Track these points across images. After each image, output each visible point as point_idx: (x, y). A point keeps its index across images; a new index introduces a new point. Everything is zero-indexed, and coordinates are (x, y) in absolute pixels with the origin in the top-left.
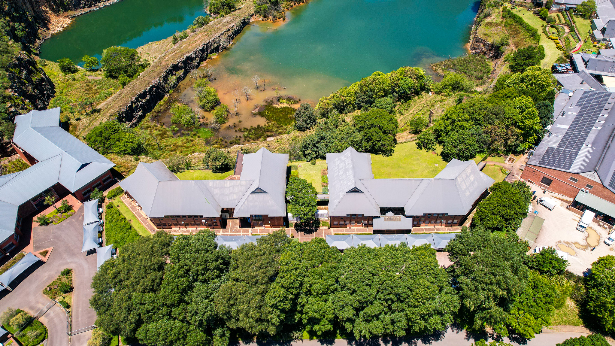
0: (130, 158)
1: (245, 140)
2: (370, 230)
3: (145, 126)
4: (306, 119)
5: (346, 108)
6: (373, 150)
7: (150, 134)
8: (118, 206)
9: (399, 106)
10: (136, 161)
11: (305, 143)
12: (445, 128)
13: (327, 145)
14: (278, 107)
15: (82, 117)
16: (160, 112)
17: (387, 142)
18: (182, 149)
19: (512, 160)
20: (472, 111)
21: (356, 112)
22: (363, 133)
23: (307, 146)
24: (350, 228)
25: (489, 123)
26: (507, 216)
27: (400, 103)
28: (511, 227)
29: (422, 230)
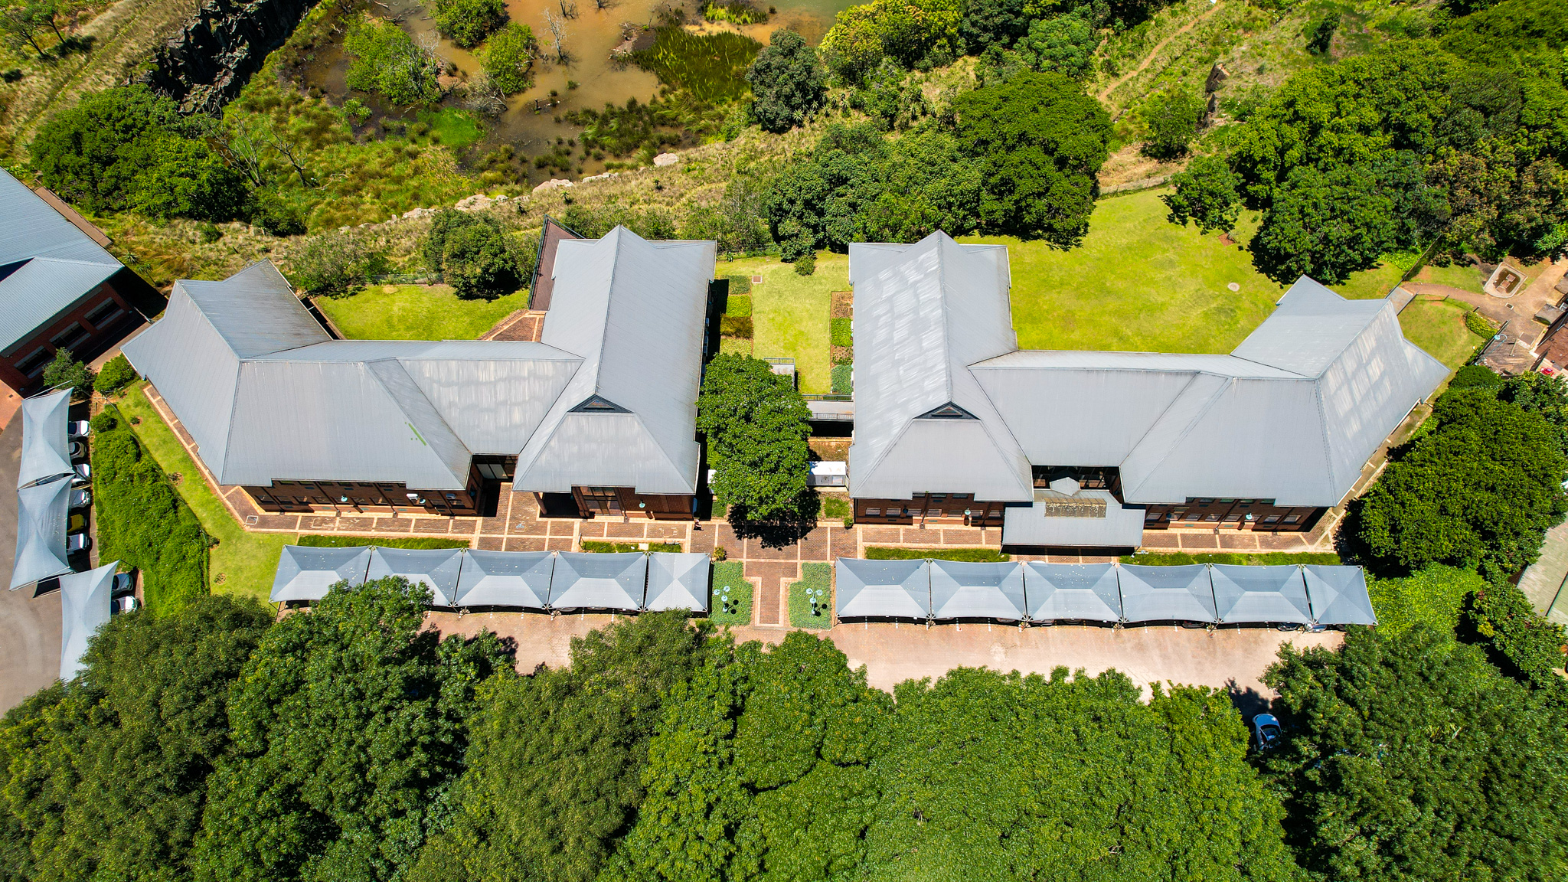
0: (191, 229)
1: (588, 154)
2: (986, 539)
3: (262, 98)
4: (787, 90)
5: (928, 50)
6: (1016, 226)
7: (276, 129)
8: (136, 421)
9: (1107, 44)
10: (210, 242)
11: (778, 198)
12: (1281, 152)
13: (853, 206)
14: (701, 34)
15: (26, 70)
16: (311, 46)
17: (1068, 199)
18: (380, 184)
19: (1510, 279)
20: (1395, 92)
21: (960, 62)
22: (984, 162)
23: (786, 206)
24: (922, 527)
25: (1452, 142)
26: (1496, 524)
27: (1112, 33)
28: (1499, 560)
29: (1172, 541)
